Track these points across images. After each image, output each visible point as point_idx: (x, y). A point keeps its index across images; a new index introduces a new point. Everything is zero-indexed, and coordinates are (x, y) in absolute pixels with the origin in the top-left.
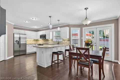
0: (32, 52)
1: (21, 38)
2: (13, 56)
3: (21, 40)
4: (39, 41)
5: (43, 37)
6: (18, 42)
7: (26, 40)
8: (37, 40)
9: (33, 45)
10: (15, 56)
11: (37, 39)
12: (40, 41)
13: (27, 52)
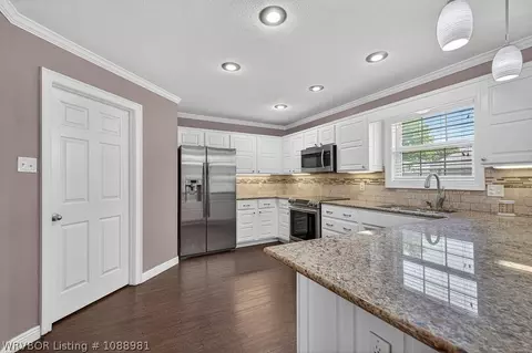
0: (261, 237)
1: (211, 171)
2: (174, 261)
3: (212, 178)
4: (294, 181)
5: (321, 160)
6: (199, 186)
7: (232, 177)
8: (285, 179)
9: (268, 201)
10: (185, 259)
11: (286, 172)
12: (300, 185)
13: (238, 240)
